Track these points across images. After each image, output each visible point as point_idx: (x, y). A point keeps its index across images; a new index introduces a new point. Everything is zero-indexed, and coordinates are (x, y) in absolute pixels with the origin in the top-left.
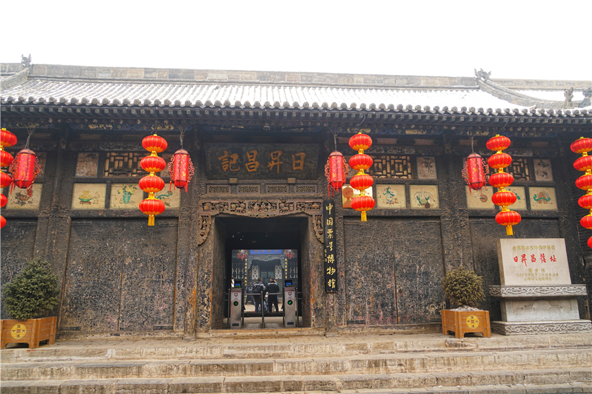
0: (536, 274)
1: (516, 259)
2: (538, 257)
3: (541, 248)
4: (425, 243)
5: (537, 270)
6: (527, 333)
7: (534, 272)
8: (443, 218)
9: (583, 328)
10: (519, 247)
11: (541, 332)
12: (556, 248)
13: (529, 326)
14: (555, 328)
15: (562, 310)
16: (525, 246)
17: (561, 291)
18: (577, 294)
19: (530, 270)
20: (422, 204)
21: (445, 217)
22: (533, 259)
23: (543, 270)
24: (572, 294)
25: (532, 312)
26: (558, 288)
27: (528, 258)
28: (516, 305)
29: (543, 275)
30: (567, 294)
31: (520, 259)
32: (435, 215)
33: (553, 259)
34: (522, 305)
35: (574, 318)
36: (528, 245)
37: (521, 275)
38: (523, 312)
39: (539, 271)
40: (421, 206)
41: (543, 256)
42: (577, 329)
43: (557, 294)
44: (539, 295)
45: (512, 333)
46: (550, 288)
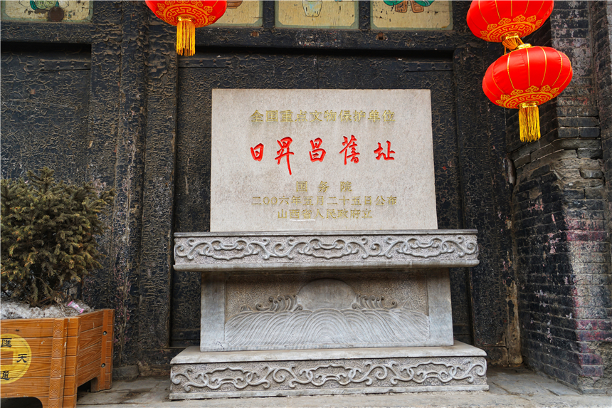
0: (321, 199)
1: (257, 153)
2: (333, 146)
3: (347, 117)
4: (39, 120)
5: (323, 187)
6: (248, 392)
7: (313, 192)
8: (98, 47)
9: (453, 375)
10: (272, 116)
11: (301, 390)
12: (398, 118)
13: (256, 369)
14: (350, 375)
15: (394, 315)
16: (295, 111)
17: (385, 249)
18: (444, 261)
19: (302, 185)
20: (38, 11)
21: (106, 45)
22: (317, 153)
23: (346, 186)
24: (426, 262)
25: (290, 320)
26: (378, 240)
27: (301, 149)
28: (239, 298)
29: (345, 201)
30: (408, 261)
31: (271, 151)
32: (72, 39)
33: (382, 153)
34: (260, 297)
35: (433, 341)
36: (306, 108)
37: (271, 201)
38: (258, 320)
39: (334, 191)
40: (34, 17)
41: (350, 143)
42: (432, 379)
43: (372, 262)
44: (307, 263)
45: (194, 394)
46: (347, 240)
